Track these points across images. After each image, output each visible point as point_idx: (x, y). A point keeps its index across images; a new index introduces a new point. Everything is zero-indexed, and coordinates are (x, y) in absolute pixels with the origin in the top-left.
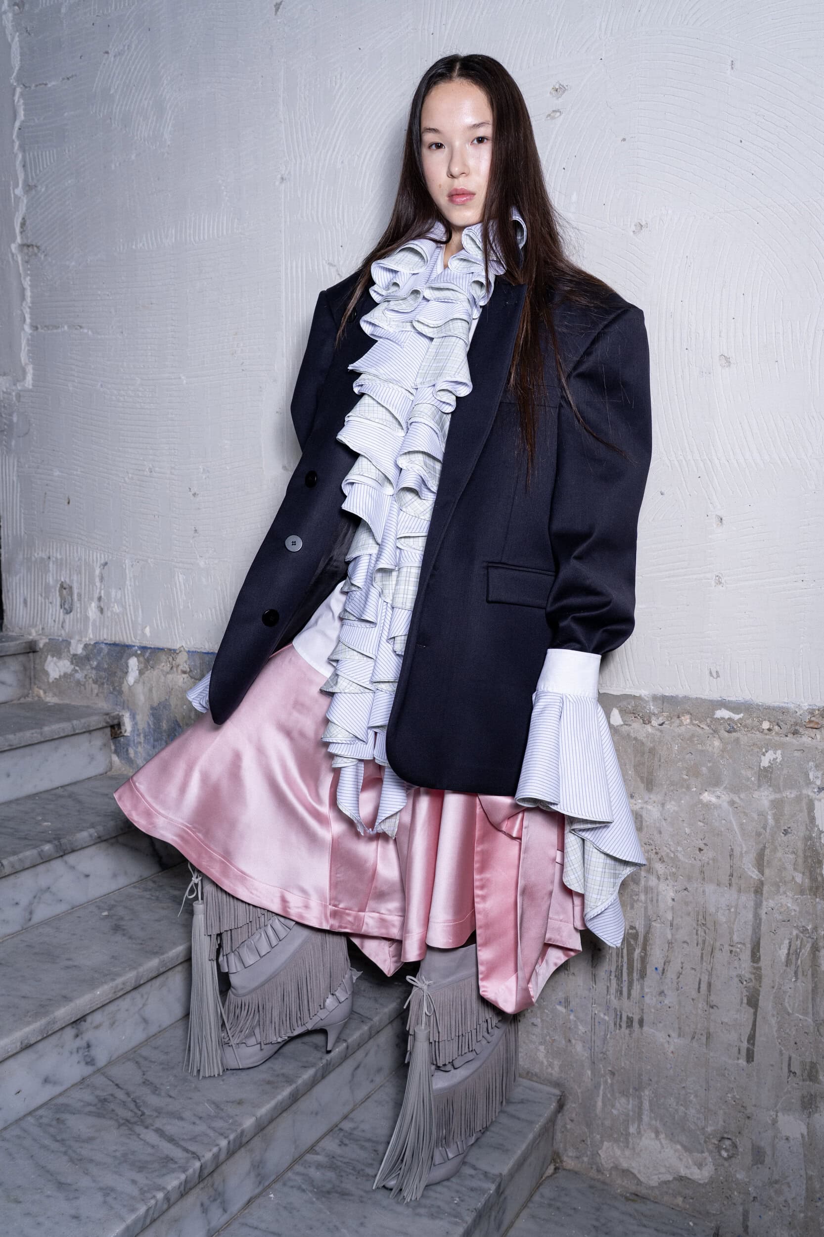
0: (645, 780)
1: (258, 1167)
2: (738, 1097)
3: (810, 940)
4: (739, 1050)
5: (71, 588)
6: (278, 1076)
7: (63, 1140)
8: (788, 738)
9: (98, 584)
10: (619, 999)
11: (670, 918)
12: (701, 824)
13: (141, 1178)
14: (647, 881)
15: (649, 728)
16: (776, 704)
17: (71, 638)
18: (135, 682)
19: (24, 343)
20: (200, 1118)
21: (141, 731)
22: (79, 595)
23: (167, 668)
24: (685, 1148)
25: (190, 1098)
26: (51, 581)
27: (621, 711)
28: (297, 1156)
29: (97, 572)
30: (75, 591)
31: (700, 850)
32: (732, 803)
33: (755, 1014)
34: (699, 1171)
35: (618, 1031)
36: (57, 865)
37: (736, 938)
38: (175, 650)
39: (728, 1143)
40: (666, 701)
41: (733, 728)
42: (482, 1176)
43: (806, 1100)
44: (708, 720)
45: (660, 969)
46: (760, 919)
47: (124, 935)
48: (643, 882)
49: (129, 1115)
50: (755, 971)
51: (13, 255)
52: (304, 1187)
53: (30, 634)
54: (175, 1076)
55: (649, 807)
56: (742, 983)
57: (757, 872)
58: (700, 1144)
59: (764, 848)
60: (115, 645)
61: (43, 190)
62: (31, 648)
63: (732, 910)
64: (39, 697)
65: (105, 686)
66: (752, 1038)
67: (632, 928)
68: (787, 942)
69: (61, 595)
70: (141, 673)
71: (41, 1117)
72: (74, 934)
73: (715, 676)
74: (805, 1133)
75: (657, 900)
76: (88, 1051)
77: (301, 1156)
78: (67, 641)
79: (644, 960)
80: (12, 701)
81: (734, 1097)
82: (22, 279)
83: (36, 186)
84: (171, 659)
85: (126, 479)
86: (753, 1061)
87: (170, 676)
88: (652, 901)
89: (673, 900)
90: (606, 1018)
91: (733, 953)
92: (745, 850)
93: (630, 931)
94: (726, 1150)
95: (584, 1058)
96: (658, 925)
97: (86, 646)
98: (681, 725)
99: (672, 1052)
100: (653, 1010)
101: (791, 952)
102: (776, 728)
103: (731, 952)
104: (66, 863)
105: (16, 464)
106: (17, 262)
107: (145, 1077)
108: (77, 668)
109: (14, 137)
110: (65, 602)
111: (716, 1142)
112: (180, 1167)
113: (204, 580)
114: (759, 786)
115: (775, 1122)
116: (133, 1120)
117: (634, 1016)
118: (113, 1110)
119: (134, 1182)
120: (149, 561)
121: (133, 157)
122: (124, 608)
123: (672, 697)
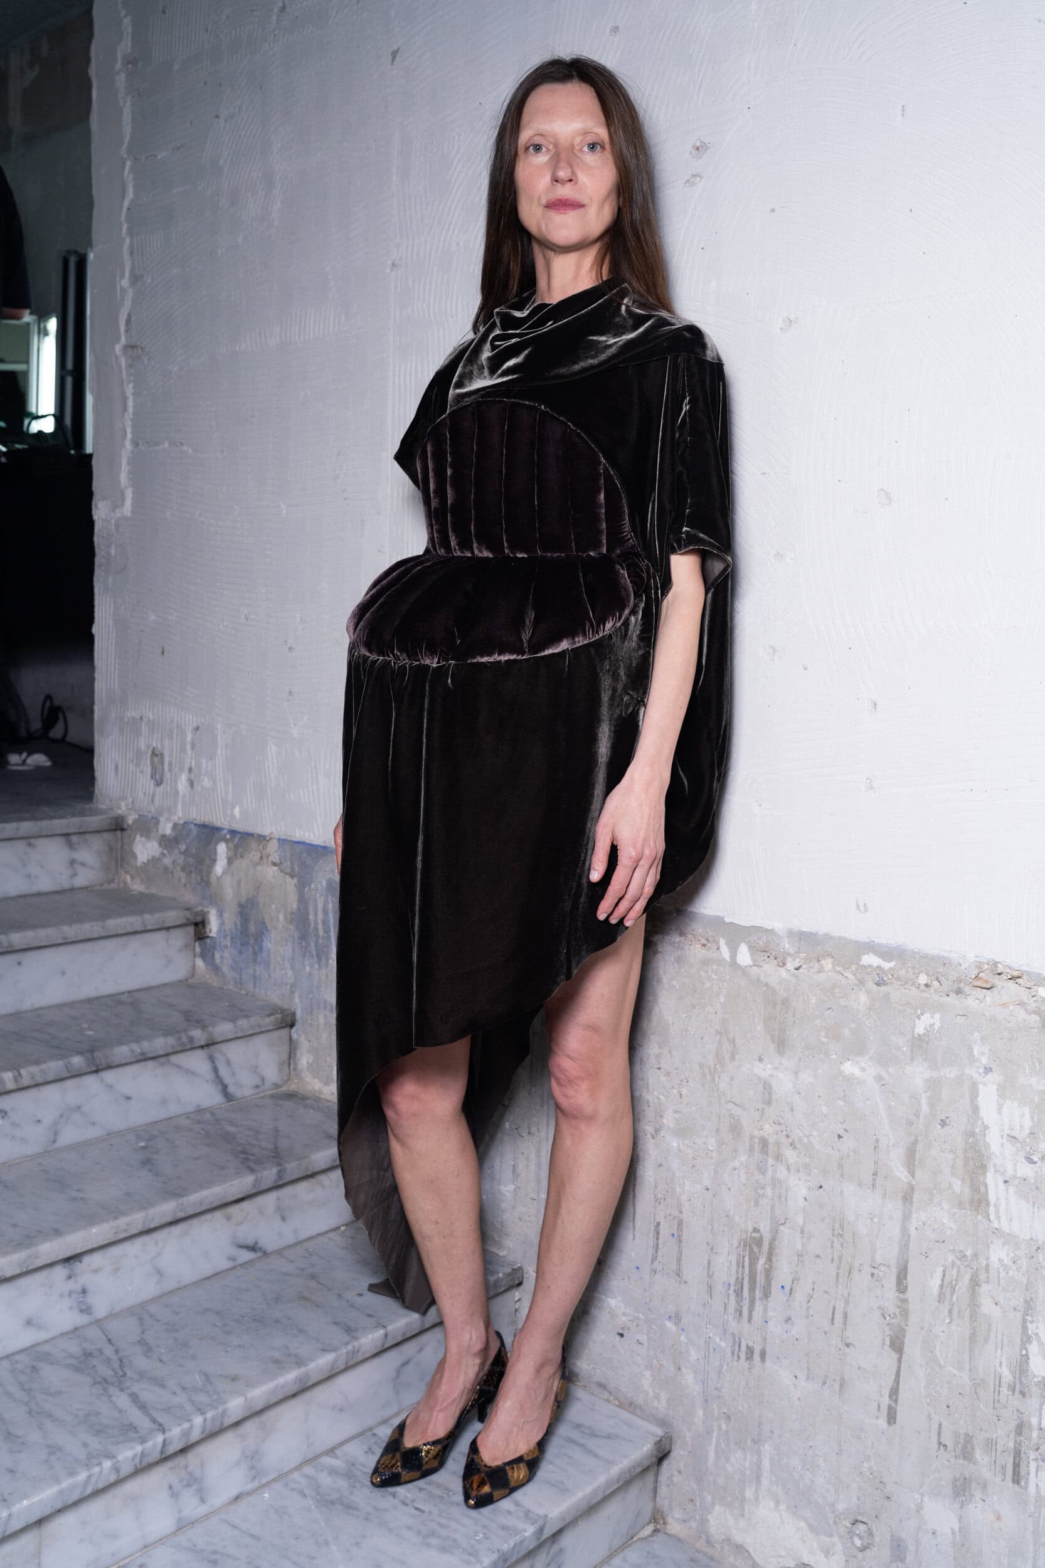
0: (776, 1039)
1: (252, 1459)
2: (875, 1468)
3: (969, 1270)
4: (879, 1406)
5: (162, 755)
6: (289, 1355)
7: (30, 1390)
8: (949, 998)
9: (189, 751)
10: (739, 1322)
11: (801, 1222)
12: (841, 1103)
13: (94, 1443)
14: (775, 1171)
15: (783, 972)
16: (935, 952)
17: (160, 816)
18: (223, 873)
19: (124, 461)
20: (184, 1389)
21: (228, 932)
22: (170, 764)
23: (257, 858)
24: (810, 1526)
25: (182, 1366)
26: (143, 747)
27: (751, 948)
28: (310, 1456)
29: (189, 738)
30: (167, 759)
31: (840, 1137)
32: (879, 1078)
33: (899, 1361)
34: (825, 1560)
35: (735, 1363)
36: (91, 1081)
37: (879, 1259)
38: (264, 837)
39: (862, 1527)
40: (805, 939)
41: (883, 979)
42: (521, 1515)
43: (958, 1484)
44: (854, 967)
45: (787, 1288)
46: (909, 1236)
47: (151, 1171)
48: (770, 1173)
49: (108, 1373)
50: (900, 1304)
51: (116, 357)
52: (307, 1492)
53: (119, 808)
54: (176, 1340)
55: (781, 1075)
56: (885, 1318)
57: (906, 1173)
58: (829, 1524)
59: (915, 1143)
60: (204, 826)
61: (149, 281)
62: (117, 824)
63: (876, 1220)
64: (125, 883)
65: (193, 875)
66: (894, 1392)
67: (756, 1230)
68: (940, 1270)
69: (152, 762)
70: (230, 861)
71: (17, 1362)
72: (98, 1163)
73: (863, 910)
74: (957, 1529)
75: (786, 1197)
76: (84, 1297)
77: (316, 1458)
78: (156, 818)
79: (768, 1273)
80: (93, 886)
81: (870, 1468)
82: (125, 386)
83: (142, 276)
84: (261, 847)
85: (221, 627)
86: (895, 1423)
87: (259, 868)
88: (780, 1198)
89: (805, 1199)
90: (723, 1344)
91: (875, 1278)
92: (892, 1141)
93: (754, 1235)
94: (860, 1538)
95: (695, 1393)
96: (787, 1231)
97: (175, 826)
98: (820, 971)
99: (799, 1399)
100: (778, 1341)
101: (945, 1283)
102: (936, 983)
103: (872, 1275)
104: (102, 1080)
105: (112, 604)
106: (121, 366)
107: (143, 1335)
108: (165, 852)
109: (123, 218)
110: (156, 771)
111: (849, 1525)
112: (140, 1437)
113: (297, 753)
114: (912, 1059)
115: (919, 1508)
116: (110, 1380)
117: (754, 1346)
118: (94, 1366)
119: (85, 1445)
120: (242, 727)
121: (240, 240)
122: (214, 781)
123: (812, 933)
